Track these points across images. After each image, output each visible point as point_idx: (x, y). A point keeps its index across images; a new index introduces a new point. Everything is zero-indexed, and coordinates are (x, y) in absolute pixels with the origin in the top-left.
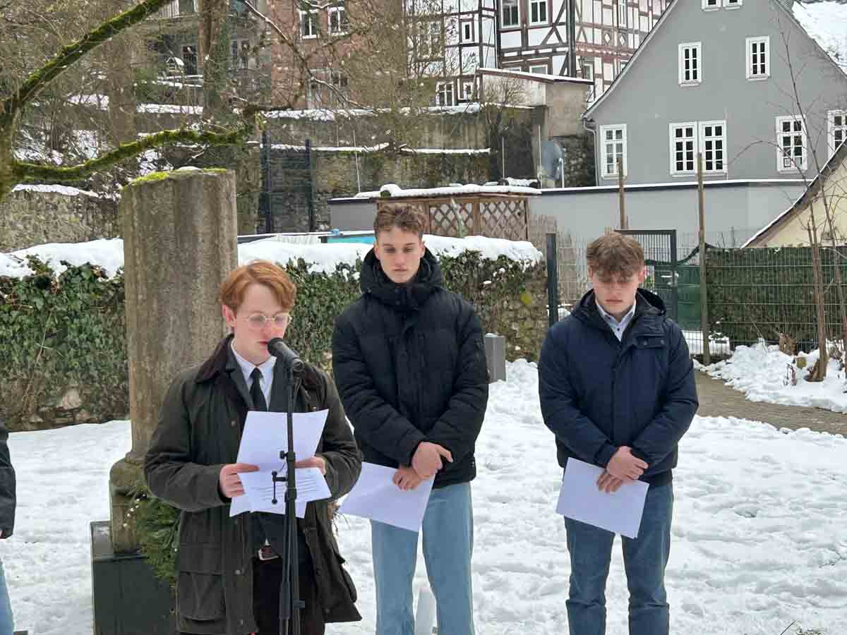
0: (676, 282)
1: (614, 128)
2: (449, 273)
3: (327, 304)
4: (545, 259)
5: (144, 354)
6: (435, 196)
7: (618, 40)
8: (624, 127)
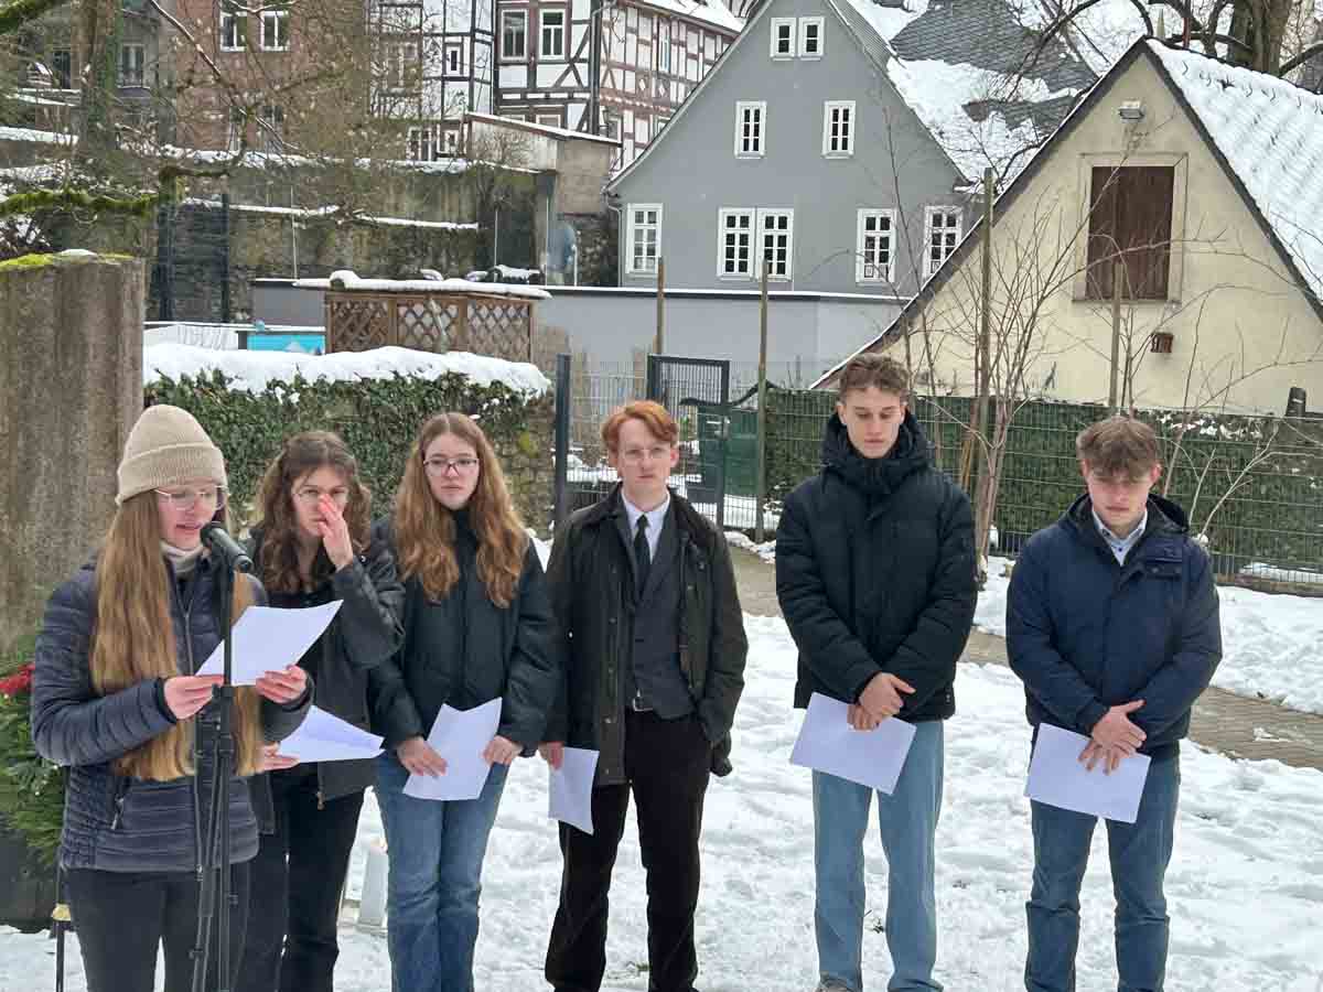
0: (725, 431)
1: (646, 207)
2: (423, 401)
3: (251, 434)
4: (553, 390)
6: (406, 292)
7: (657, 88)
8: (659, 208)
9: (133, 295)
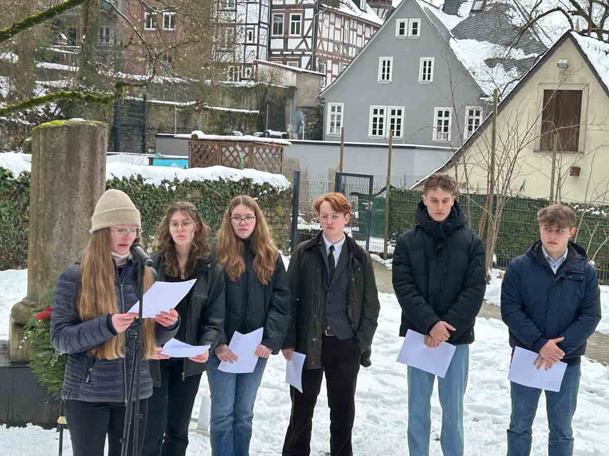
0: (371, 208)
1: (337, 105)
2: (232, 191)
3: (154, 205)
4: (292, 188)
5: (40, 236)
6: (226, 141)
7: (343, 50)
8: (342, 105)
9: (102, 139)
